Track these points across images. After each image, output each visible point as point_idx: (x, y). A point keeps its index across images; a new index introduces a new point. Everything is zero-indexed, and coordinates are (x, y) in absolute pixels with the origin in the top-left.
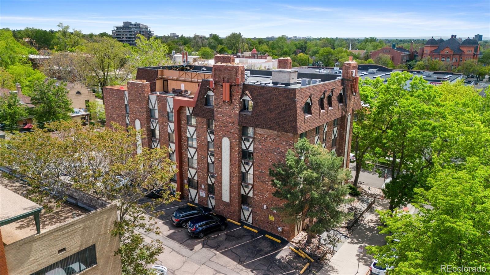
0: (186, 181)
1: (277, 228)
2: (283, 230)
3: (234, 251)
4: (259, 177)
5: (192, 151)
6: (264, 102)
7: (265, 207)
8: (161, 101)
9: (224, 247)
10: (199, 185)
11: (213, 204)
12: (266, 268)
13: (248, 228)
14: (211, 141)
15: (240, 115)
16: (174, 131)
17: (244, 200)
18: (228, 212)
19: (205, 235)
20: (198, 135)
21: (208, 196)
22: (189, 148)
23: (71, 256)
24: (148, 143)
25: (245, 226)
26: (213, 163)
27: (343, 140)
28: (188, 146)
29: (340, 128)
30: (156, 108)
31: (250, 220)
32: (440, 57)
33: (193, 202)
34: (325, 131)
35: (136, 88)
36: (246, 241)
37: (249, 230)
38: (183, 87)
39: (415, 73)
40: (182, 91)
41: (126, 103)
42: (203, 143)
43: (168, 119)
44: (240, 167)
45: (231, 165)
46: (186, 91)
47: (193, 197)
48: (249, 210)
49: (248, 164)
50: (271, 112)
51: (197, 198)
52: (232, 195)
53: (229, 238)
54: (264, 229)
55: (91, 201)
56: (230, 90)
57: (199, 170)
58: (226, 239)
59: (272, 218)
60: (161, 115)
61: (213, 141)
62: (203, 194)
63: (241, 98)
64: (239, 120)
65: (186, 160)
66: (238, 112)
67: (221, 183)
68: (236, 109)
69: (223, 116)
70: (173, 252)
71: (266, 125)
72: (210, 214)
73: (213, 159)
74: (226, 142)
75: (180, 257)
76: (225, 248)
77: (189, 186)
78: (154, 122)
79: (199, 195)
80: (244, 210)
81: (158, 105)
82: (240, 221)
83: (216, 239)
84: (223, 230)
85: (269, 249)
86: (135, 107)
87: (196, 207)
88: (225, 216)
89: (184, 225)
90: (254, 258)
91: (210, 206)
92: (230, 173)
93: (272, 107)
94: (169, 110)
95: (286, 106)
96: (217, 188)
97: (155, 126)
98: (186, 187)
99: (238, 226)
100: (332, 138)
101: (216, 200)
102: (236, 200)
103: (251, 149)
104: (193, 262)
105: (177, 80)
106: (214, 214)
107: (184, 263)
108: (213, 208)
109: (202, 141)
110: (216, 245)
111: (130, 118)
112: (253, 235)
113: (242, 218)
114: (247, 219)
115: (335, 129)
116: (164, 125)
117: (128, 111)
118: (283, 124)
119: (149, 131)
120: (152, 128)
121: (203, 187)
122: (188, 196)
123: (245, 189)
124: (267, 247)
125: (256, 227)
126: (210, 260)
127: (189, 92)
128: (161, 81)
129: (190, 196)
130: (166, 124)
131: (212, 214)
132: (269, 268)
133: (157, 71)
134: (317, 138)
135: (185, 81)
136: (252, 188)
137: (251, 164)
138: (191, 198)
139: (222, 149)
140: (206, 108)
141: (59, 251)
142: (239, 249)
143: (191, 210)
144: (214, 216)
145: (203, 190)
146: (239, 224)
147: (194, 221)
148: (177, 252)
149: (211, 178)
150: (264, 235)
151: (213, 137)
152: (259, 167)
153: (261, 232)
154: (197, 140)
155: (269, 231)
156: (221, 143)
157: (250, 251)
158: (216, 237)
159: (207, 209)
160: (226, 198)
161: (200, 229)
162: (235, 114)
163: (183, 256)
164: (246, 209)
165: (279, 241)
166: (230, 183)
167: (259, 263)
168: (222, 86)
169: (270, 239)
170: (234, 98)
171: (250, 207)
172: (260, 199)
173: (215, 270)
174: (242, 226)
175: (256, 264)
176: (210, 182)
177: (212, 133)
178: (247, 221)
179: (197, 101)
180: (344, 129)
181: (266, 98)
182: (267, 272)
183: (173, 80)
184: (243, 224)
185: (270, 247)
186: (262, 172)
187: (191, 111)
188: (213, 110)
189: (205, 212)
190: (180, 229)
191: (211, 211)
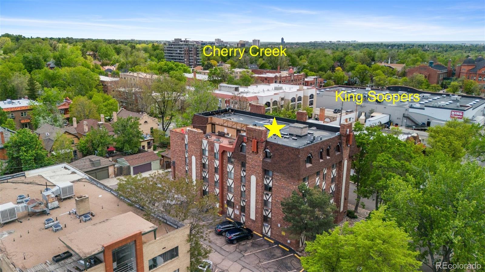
0: (225, 202)
1: (287, 240)
2: (291, 242)
3: (256, 254)
4: (275, 205)
5: (231, 181)
6: (280, 155)
7: (279, 225)
8: (210, 145)
9: (249, 251)
10: (235, 206)
11: (244, 220)
12: (276, 267)
13: (267, 239)
14: (243, 176)
15: (263, 161)
16: (218, 166)
17: (265, 219)
18: (254, 227)
19: (237, 242)
20: (234, 171)
21: (241, 214)
22: (228, 179)
23: (167, 252)
24: (200, 173)
25: (265, 238)
26: (245, 191)
27: (340, 178)
28: (228, 178)
29: (339, 169)
30: (207, 149)
31: (269, 234)
32: (477, 76)
33: (230, 217)
34: (325, 173)
35: (194, 134)
36: (266, 248)
37: (268, 240)
38: (226, 130)
39: (445, 96)
40: (225, 134)
41: (186, 143)
42: (238, 177)
43: (215, 158)
44: (262, 196)
45: (256, 194)
46: (228, 134)
47: (230, 214)
48: (268, 227)
49: (268, 195)
50: (283, 162)
51: (233, 214)
52: (257, 215)
53: (254, 245)
54: (279, 241)
55: (175, 222)
56: (257, 144)
57: (235, 195)
58: (252, 246)
59: (283, 233)
60: (209, 154)
61: (245, 176)
62: (237, 212)
63: (264, 150)
64: (263, 165)
65: (226, 187)
66: (262, 159)
67: (250, 206)
68: (261, 157)
69: (252, 161)
70: (216, 252)
71: (280, 170)
72: (242, 227)
73: (245, 189)
74: (253, 179)
75: (220, 256)
76: (251, 252)
77: (228, 205)
78: (205, 158)
79: (234, 212)
80: (265, 227)
81: (208, 147)
82: (262, 233)
83: (245, 246)
84: (250, 240)
85: (280, 255)
86: (193, 147)
87: (232, 222)
88: (252, 229)
89: (224, 234)
90: (269, 260)
91: (242, 221)
92: (256, 199)
93: (284, 159)
94: (215, 151)
95: (293, 159)
96: (246, 209)
97: (205, 162)
98: (226, 206)
99: (260, 237)
100: (331, 177)
101: (246, 217)
102: (260, 219)
103: (271, 185)
104: (229, 260)
105: (222, 125)
106: (245, 227)
107: (223, 260)
108: (244, 223)
109: (237, 176)
110: (245, 249)
111: (189, 154)
112: (270, 244)
113: (264, 231)
114: (267, 232)
115: (334, 171)
116: (212, 161)
117: (187, 149)
118: (291, 171)
119: (201, 164)
120: (203, 162)
121: (237, 207)
122: (227, 212)
123: (266, 212)
124: (279, 254)
125: (273, 239)
126: (240, 259)
127: (230, 135)
128: (210, 125)
129: (228, 213)
130: (213, 161)
131: (243, 228)
132: (279, 267)
133: (208, 118)
134: (317, 179)
135: (227, 127)
136: (271, 211)
137: (270, 195)
138: (229, 215)
139: (250, 183)
140: (241, 154)
141: (163, 249)
142: (260, 254)
143: (228, 224)
144: (245, 229)
145: (237, 209)
146: (262, 236)
147: (231, 231)
148: (219, 253)
149: (243, 202)
150: (278, 245)
151: (245, 174)
152: (276, 197)
153: (277, 243)
154: (234, 174)
155: (282, 242)
156: (250, 179)
157: (267, 255)
158: (245, 244)
159: (240, 224)
160: (253, 217)
161: (235, 237)
162: (260, 160)
163: (223, 255)
164: (266, 226)
165: (288, 250)
166: (256, 207)
167: (272, 263)
168: (252, 141)
169: (282, 248)
170: (259, 150)
171: (269, 224)
172: (276, 220)
173: (243, 266)
174: (263, 237)
175: (270, 265)
176: (242, 204)
177: (244, 171)
178: (267, 234)
179: (235, 148)
180: (341, 171)
181: (281, 152)
182: (277, 270)
183: (219, 125)
184: (264, 236)
185: (281, 253)
186: (277, 201)
187: (231, 154)
188: (246, 155)
189: (238, 225)
190: (221, 237)
191: (242, 225)
